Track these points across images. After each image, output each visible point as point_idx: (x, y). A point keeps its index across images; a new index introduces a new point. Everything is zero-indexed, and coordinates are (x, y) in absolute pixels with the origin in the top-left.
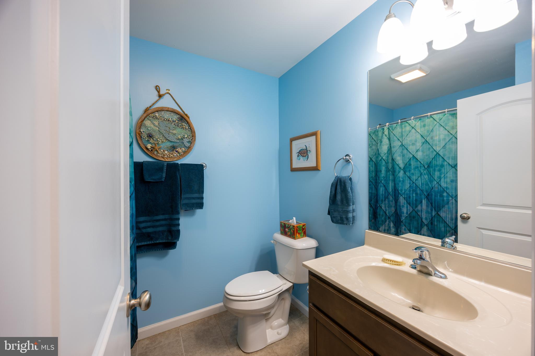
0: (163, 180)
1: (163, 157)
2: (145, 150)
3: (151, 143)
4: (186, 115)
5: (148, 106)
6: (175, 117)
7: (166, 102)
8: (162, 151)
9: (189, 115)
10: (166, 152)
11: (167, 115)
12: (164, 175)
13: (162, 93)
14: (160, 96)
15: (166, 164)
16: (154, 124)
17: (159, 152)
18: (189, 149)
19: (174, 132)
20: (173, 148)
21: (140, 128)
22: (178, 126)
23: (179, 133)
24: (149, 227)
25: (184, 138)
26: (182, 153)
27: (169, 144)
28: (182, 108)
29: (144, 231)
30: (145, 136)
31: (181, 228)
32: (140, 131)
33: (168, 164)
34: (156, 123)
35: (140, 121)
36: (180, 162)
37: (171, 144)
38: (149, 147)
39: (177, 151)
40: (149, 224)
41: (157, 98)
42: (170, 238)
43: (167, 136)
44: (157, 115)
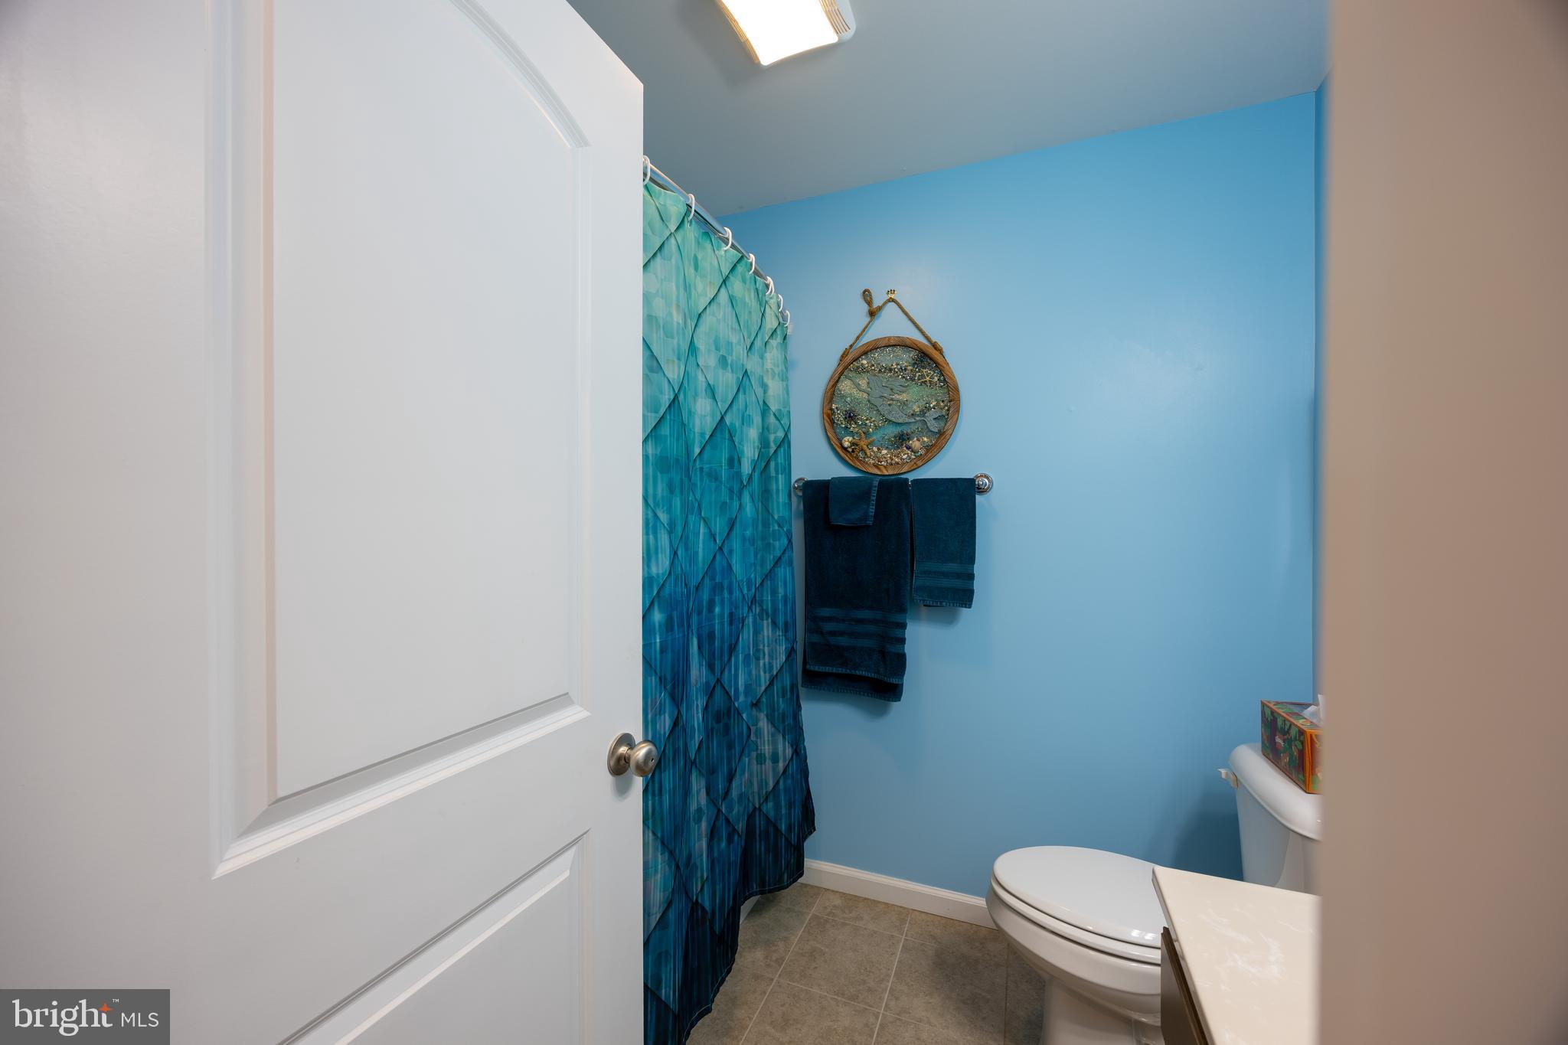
0: (870, 522)
1: (877, 466)
2: (844, 454)
3: (852, 434)
4: (935, 346)
5: (847, 347)
6: (905, 358)
7: (890, 325)
8: (875, 449)
9: (941, 344)
10: (884, 452)
11: (886, 358)
12: (872, 510)
13: (877, 303)
14: (872, 314)
15: (876, 483)
16: (858, 386)
17: (868, 452)
18: (940, 439)
19: (904, 397)
20: (902, 440)
21: (831, 401)
22: (912, 379)
23: (914, 397)
24: (841, 634)
25: (929, 409)
26: (922, 452)
27: (891, 431)
28: (924, 329)
29: (833, 640)
30: (839, 417)
31: (908, 649)
32: (831, 409)
33: (880, 483)
34: (863, 382)
35: (831, 383)
36: (911, 477)
37: (897, 430)
38: (846, 444)
39: (909, 448)
40: (842, 627)
41: (869, 319)
42: (882, 670)
43: (884, 410)
44: (865, 362)
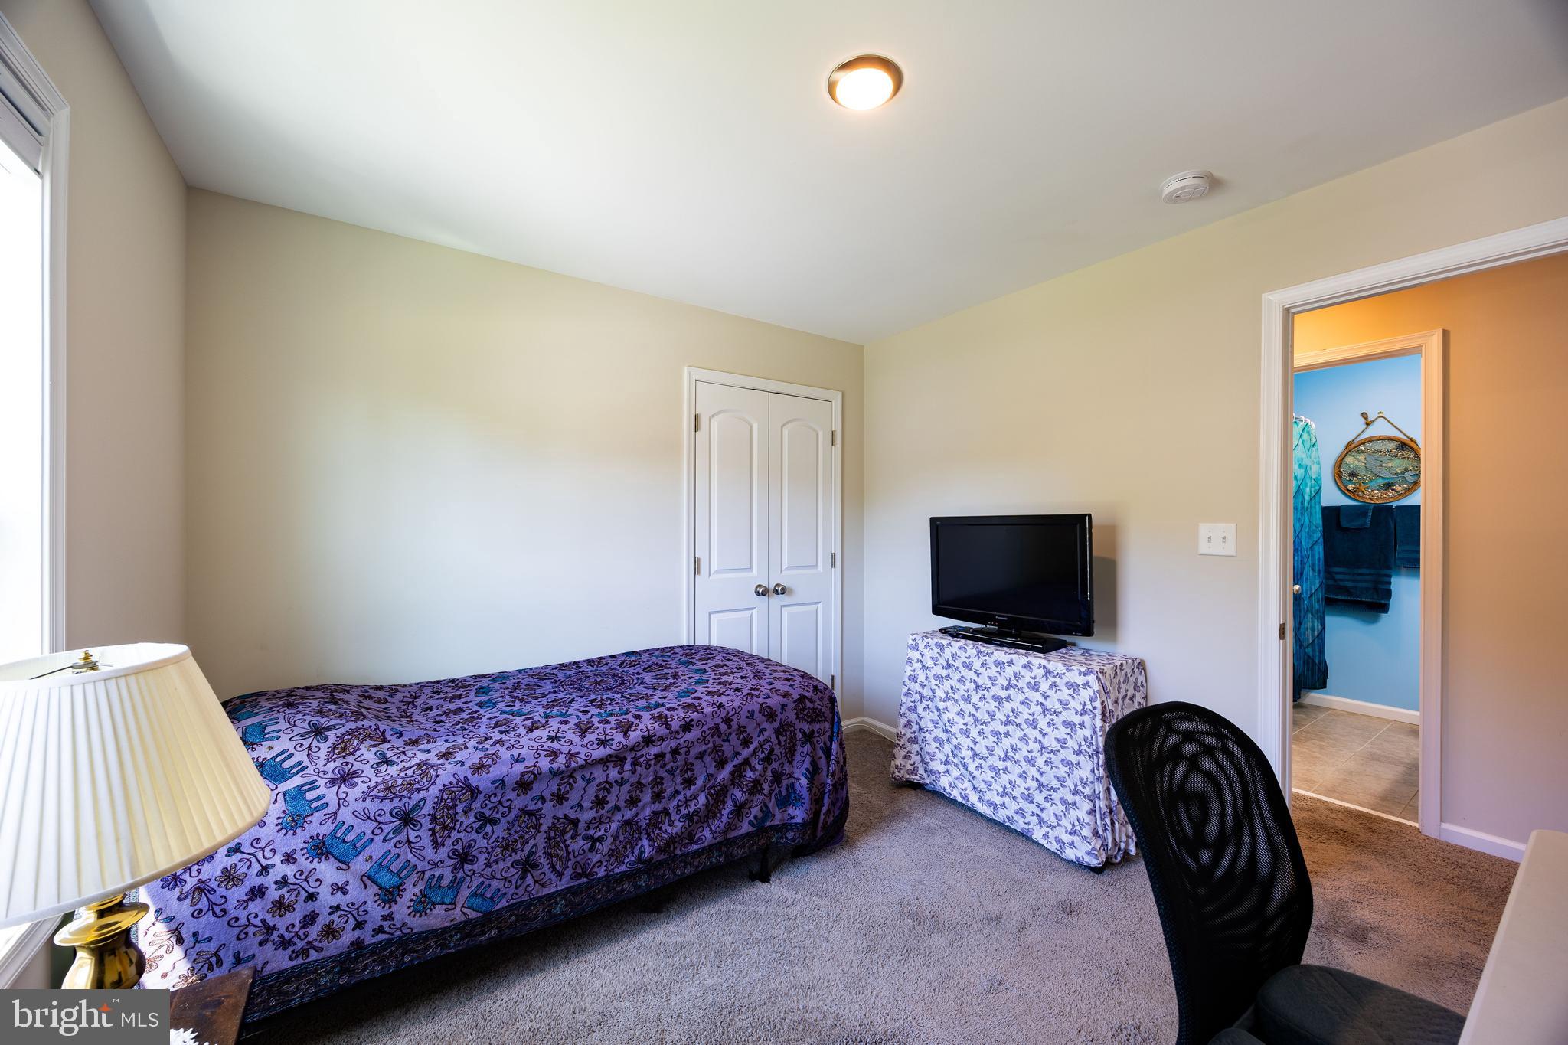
0: (1368, 526)
1: (1371, 499)
2: (1345, 492)
3: (1354, 483)
4: (1411, 440)
5: (1351, 440)
6: (1391, 446)
7: (1379, 429)
8: (1370, 491)
9: (1415, 438)
10: (1376, 492)
11: (1377, 446)
12: (1369, 521)
13: (1370, 419)
14: (1368, 424)
15: (1371, 508)
16: (1358, 460)
17: (1365, 492)
18: (1415, 485)
19: (1390, 465)
20: (1388, 486)
21: (1340, 467)
22: (1395, 456)
23: (1397, 465)
24: (1348, 580)
25: (1407, 471)
26: (1403, 492)
27: (1381, 482)
28: (1403, 431)
29: (1341, 583)
30: (1345, 475)
31: (1392, 587)
32: (1340, 471)
33: (1374, 507)
34: (1362, 457)
35: (1340, 459)
36: (1395, 504)
37: (1385, 481)
38: (1350, 489)
39: (1393, 490)
40: (1347, 577)
41: (1365, 426)
42: (1375, 597)
43: (1377, 471)
44: (1363, 448)
